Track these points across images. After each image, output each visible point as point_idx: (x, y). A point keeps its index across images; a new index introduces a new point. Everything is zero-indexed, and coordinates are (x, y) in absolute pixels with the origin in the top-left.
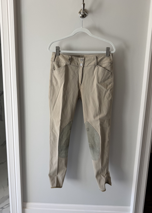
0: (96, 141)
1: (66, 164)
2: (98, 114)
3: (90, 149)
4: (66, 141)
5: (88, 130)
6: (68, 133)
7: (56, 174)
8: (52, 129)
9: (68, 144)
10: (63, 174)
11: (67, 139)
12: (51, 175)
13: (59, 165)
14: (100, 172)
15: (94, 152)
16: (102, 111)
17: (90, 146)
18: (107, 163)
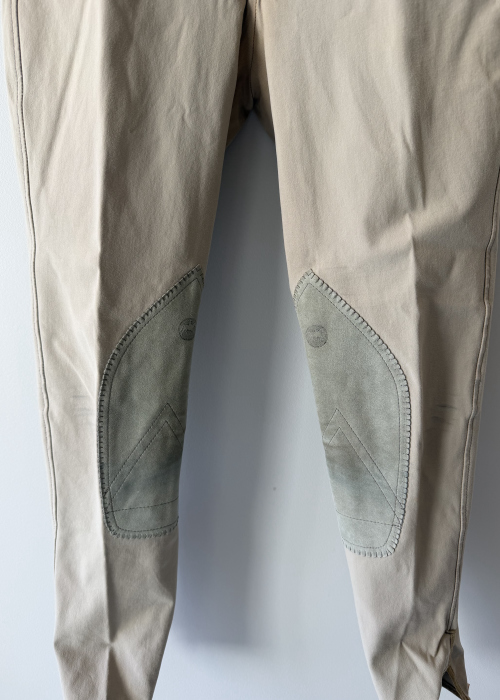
0: (380, 424)
1: (167, 578)
2: (405, 202)
3: (333, 475)
4: (155, 422)
5: (320, 337)
6: (167, 367)
7: (106, 639)
8: (52, 335)
9: (170, 442)
10: (147, 637)
11: (161, 411)
12: (74, 642)
13: (119, 582)
14: (401, 630)
15: (359, 499)
16: (432, 182)
17: (330, 459)
18: (455, 570)
